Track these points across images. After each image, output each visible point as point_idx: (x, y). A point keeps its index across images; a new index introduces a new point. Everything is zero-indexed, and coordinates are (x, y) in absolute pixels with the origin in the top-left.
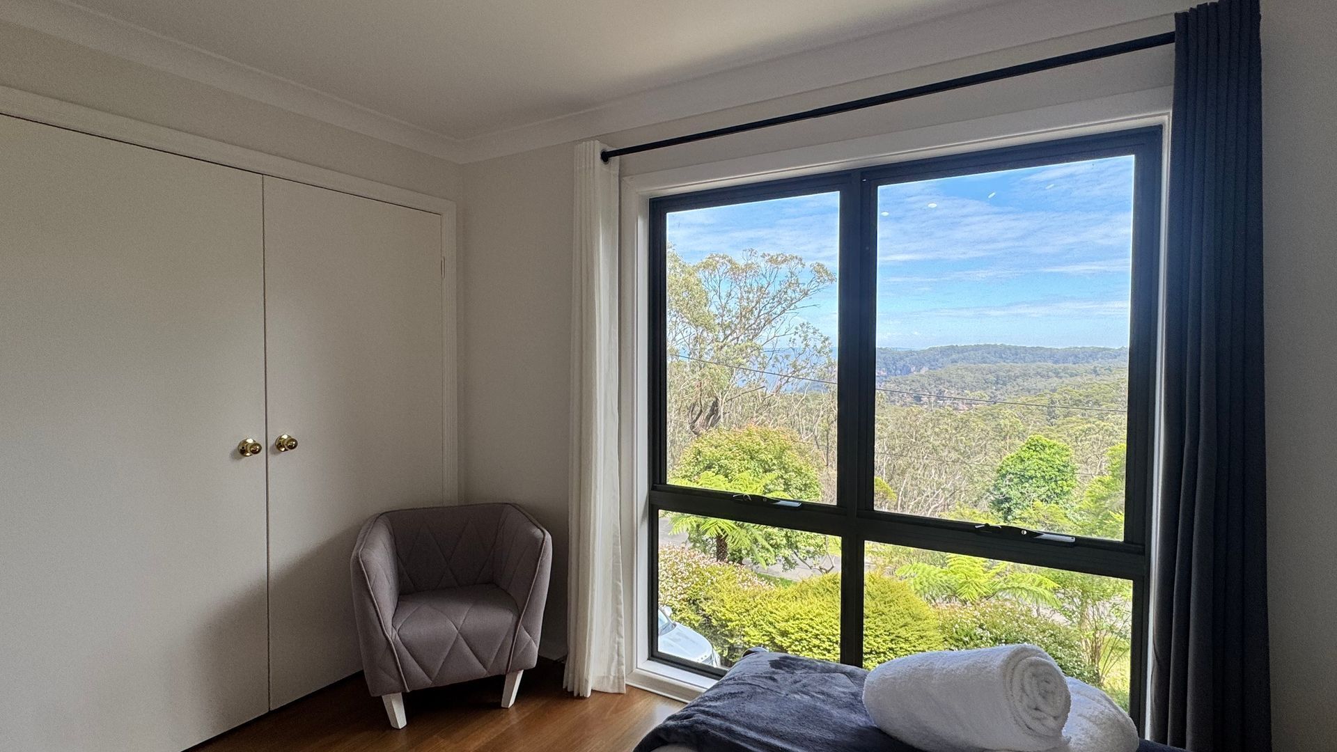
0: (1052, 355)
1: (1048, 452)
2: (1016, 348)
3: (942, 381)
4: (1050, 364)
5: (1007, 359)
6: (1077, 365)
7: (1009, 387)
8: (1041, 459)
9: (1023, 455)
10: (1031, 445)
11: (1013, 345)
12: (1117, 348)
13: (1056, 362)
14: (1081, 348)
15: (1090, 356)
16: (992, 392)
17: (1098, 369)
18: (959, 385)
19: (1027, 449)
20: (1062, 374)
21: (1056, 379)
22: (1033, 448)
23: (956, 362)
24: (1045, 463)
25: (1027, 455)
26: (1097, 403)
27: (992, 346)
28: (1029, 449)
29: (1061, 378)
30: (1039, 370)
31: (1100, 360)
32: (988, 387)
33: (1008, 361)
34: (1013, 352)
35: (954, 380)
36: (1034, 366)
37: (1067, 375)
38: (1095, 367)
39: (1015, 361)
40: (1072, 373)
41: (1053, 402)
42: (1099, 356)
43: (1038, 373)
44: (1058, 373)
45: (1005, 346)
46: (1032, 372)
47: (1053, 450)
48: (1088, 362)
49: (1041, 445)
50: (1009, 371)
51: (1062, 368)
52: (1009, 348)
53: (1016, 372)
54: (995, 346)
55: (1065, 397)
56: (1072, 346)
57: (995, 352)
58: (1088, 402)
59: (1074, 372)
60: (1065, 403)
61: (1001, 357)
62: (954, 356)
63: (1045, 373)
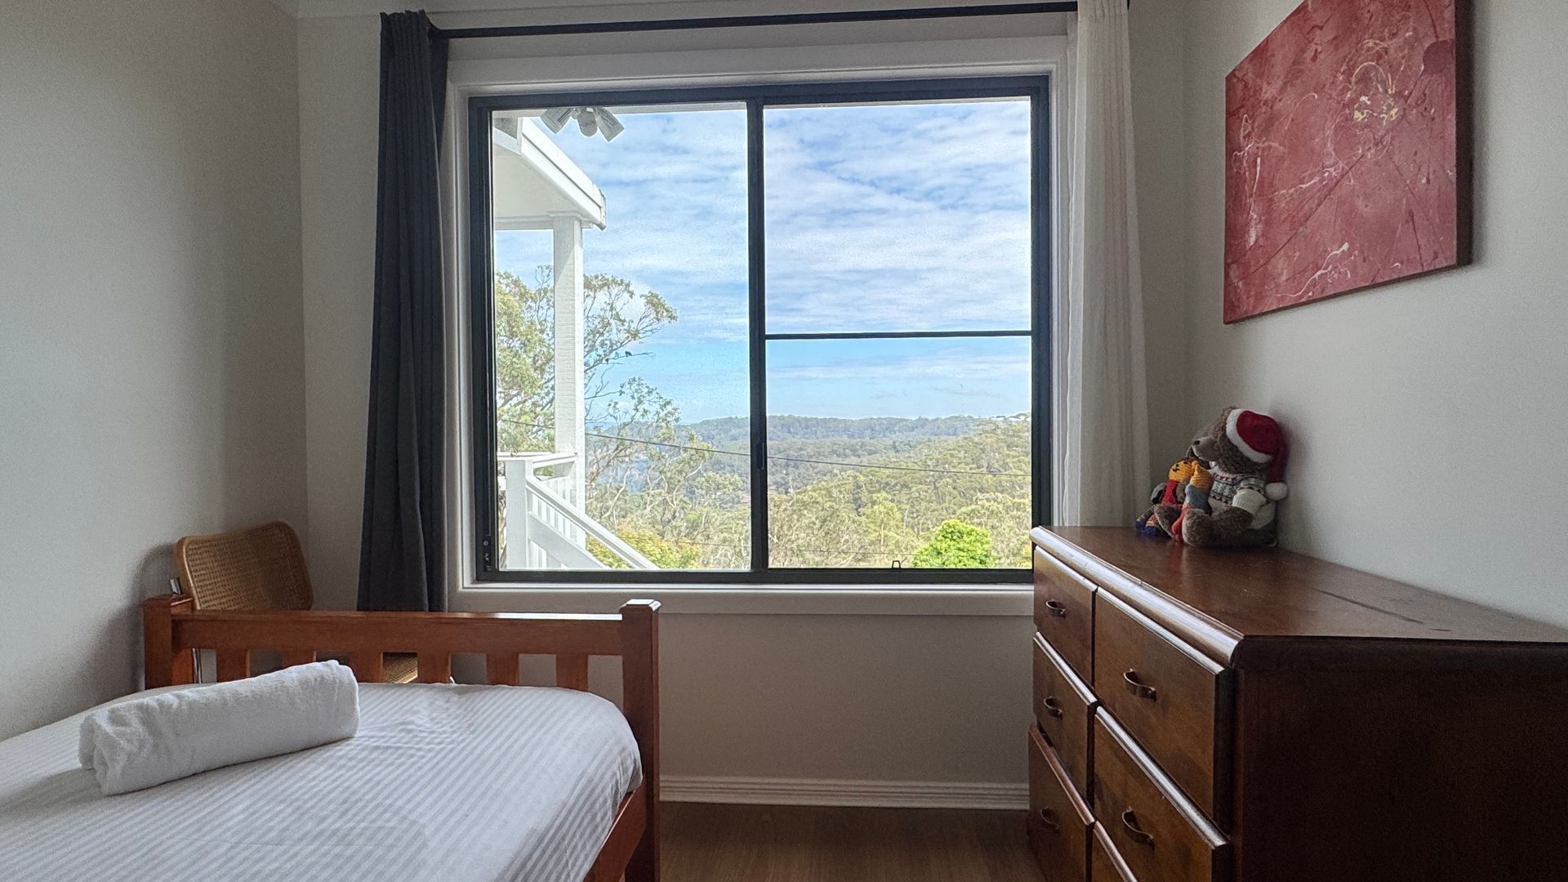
0: (845, 427)
1: (968, 540)
2: (806, 419)
3: (722, 466)
4: (845, 438)
5: (797, 434)
6: (875, 440)
7: (802, 470)
8: (959, 549)
9: (938, 545)
10: (947, 533)
11: (803, 416)
12: (914, 419)
13: (852, 436)
14: (877, 419)
15: (887, 429)
16: (783, 478)
17: (897, 444)
18: (742, 469)
19: (943, 538)
20: (860, 452)
21: (853, 458)
22: (950, 536)
23: (736, 439)
24: (965, 554)
25: (944, 545)
26: (905, 486)
27: (779, 418)
28: (946, 537)
29: (859, 456)
30: (835, 447)
31: (897, 433)
32: (777, 470)
33: (798, 436)
34: (803, 424)
35: (737, 463)
36: (828, 442)
37: (865, 452)
38: (894, 442)
39: (806, 436)
40: (870, 450)
41: (859, 487)
42: (896, 429)
43: (834, 452)
44: (856, 450)
45: (794, 418)
46: (827, 450)
47: (973, 538)
48: (885, 436)
49: (959, 532)
50: (801, 449)
51: (860, 444)
52: (799, 420)
53: (809, 451)
54: (782, 418)
55: (871, 480)
56: (868, 417)
57: (783, 426)
58: (896, 484)
59: (873, 448)
60: (872, 487)
61: (789, 432)
62: (734, 432)
63: (842, 451)
